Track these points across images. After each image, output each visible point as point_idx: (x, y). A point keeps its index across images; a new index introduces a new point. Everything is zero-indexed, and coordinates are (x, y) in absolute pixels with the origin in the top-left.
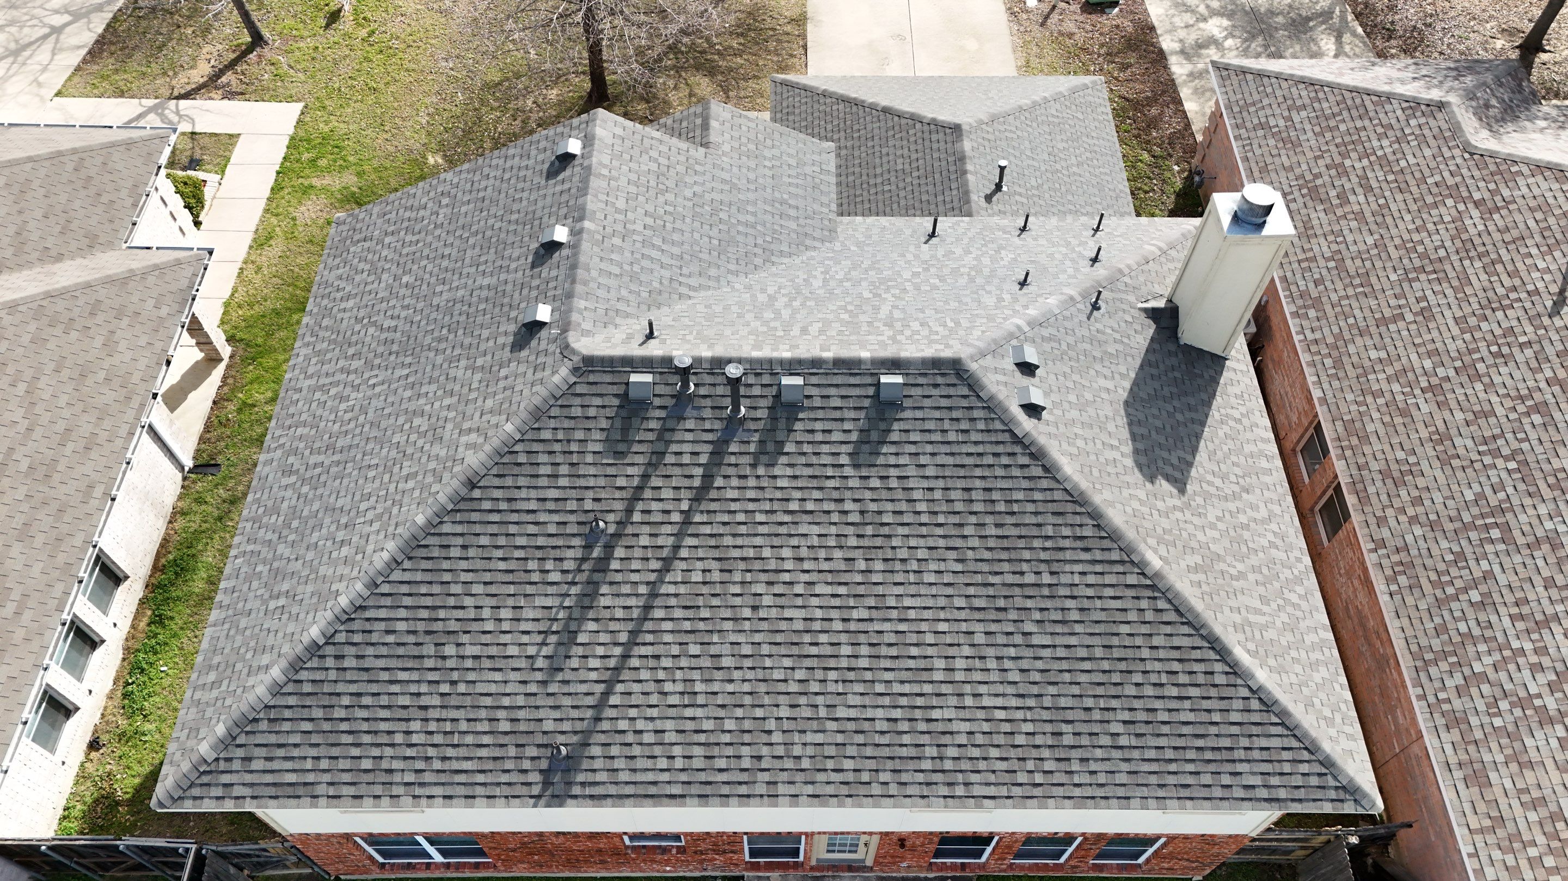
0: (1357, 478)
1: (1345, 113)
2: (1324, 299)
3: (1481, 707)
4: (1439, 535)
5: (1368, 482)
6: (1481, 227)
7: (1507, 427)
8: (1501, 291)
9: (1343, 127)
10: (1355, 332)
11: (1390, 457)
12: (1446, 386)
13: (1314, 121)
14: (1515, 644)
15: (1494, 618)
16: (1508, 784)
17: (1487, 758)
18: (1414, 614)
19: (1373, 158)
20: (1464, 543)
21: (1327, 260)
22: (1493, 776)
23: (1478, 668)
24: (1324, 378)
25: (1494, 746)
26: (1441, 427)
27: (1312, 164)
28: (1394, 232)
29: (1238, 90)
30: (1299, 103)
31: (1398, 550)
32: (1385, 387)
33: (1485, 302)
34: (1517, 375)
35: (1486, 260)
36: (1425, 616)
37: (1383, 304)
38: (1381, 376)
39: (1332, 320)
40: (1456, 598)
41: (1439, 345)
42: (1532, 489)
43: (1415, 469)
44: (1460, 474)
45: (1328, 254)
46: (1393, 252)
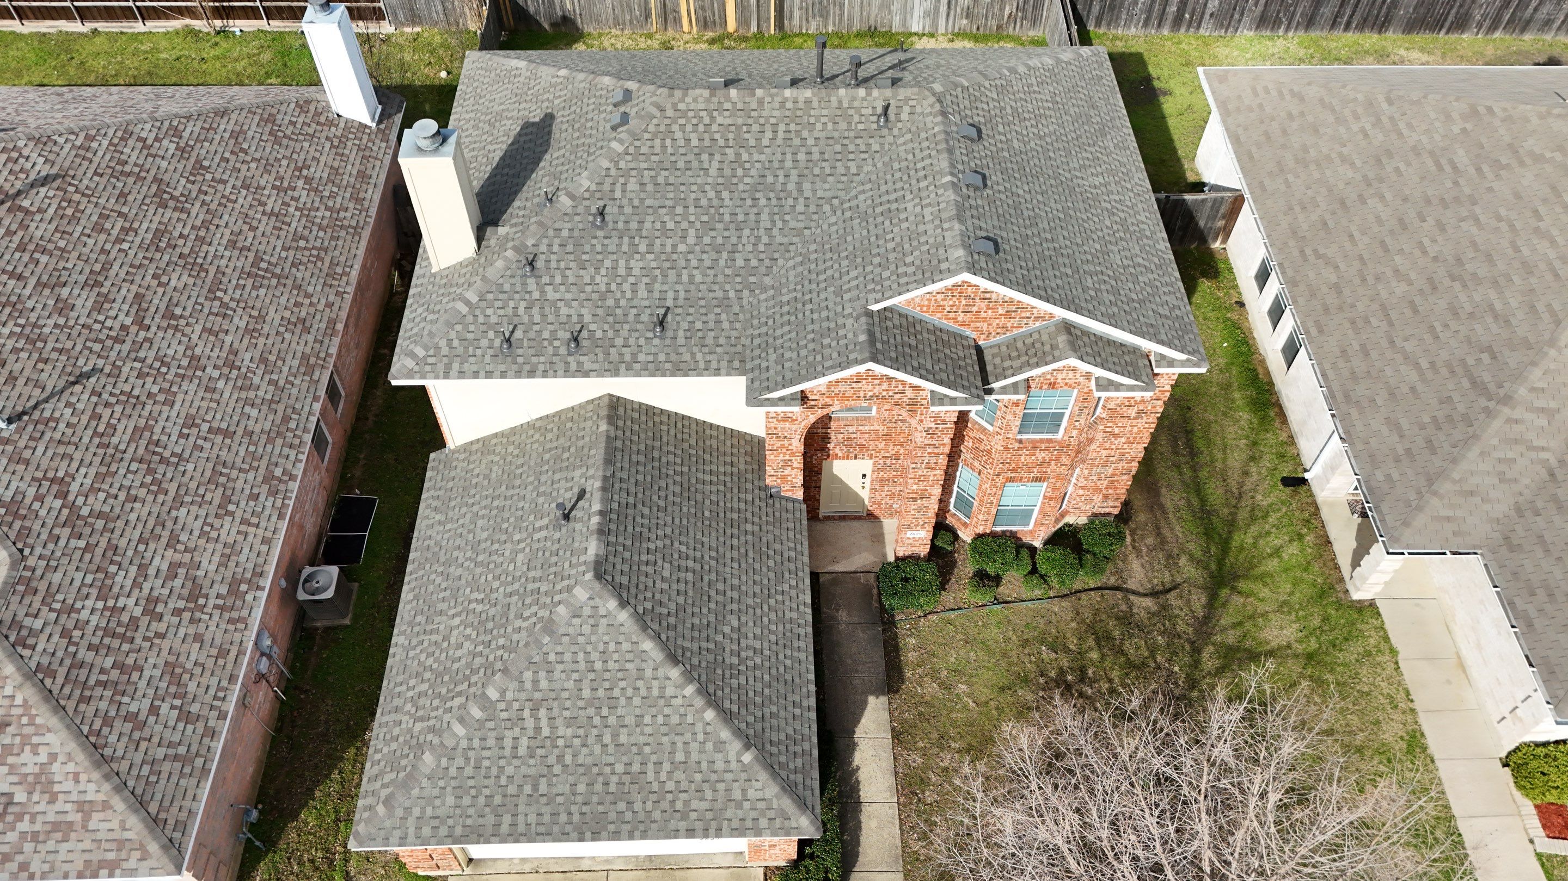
3: (339, 199)
4: (299, 282)
7: (202, 317)
11: (296, 338)
12: (220, 363)
14: (298, 213)
15: (300, 229)
16: (349, 167)
17: (352, 180)
18: (345, 252)
20: (287, 270)
22: (355, 172)
23: (328, 214)
25: (345, 183)
31: (331, 286)
32: (264, 386)
36: (339, 248)
38: (261, 393)
40: (314, 248)
41: (201, 394)
42: (220, 276)
43: (285, 323)
44: (258, 305)
45: (228, 519)
46: (173, 488)
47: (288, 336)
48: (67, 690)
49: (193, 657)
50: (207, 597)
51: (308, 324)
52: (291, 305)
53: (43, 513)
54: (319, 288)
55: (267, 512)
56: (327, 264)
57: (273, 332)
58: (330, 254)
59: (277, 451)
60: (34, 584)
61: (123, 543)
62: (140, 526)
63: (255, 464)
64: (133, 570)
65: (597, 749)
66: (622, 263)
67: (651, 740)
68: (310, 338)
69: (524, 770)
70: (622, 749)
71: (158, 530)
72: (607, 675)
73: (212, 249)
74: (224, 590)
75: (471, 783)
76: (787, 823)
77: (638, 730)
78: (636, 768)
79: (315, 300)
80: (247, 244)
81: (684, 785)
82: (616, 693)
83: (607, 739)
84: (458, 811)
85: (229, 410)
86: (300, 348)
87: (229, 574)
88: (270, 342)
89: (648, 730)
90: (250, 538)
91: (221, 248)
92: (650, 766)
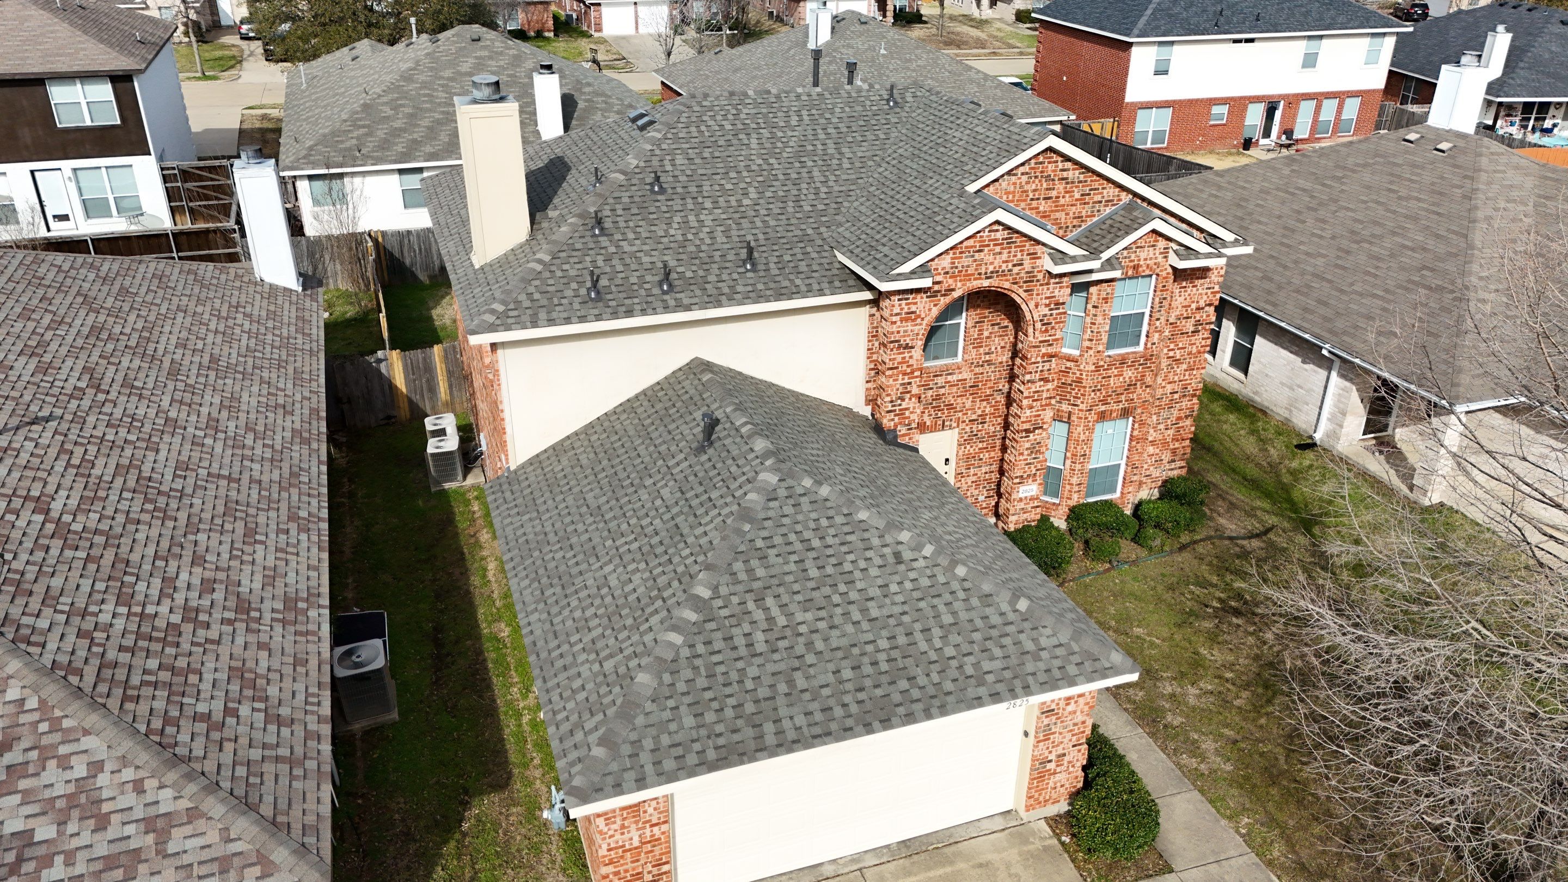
3: (285, 331)
4: (266, 379)
12: (202, 426)
14: (245, 335)
16: (286, 312)
17: (293, 320)
18: (306, 366)
20: (250, 370)
21: (263, 544)
22: (293, 317)
23: (277, 339)
24: (314, 473)
25: (286, 321)
26: (225, 411)
27: (227, 639)
32: (259, 448)
33: (116, 449)
34: (131, 406)
35: (84, 472)
47: (270, 415)
48: (103, 688)
50: (259, 610)
51: (288, 409)
52: (264, 394)
53: (21, 524)
54: (290, 386)
55: (304, 545)
56: (291, 371)
57: (253, 411)
58: (291, 365)
59: (295, 498)
60: (27, 585)
62: (152, 545)
65: (850, 629)
66: (692, 218)
67: (906, 608)
69: (770, 668)
70: (878, 623)
72: (830, 551)
75: (709, 695)
76: (1098, 665)
77: (887, 601)
78: (902, 640)
79: (289, 393)
80: (199, 348)
81: (965, 648)
82: (847, 567)
83: (856, 616)
84: (703, 732)
85: (226, 462)
86: (288, 425)
88: (252, 417)
89: (899, 599)
90: (293, 564)
91: (171, 347)
92: (918, 636)
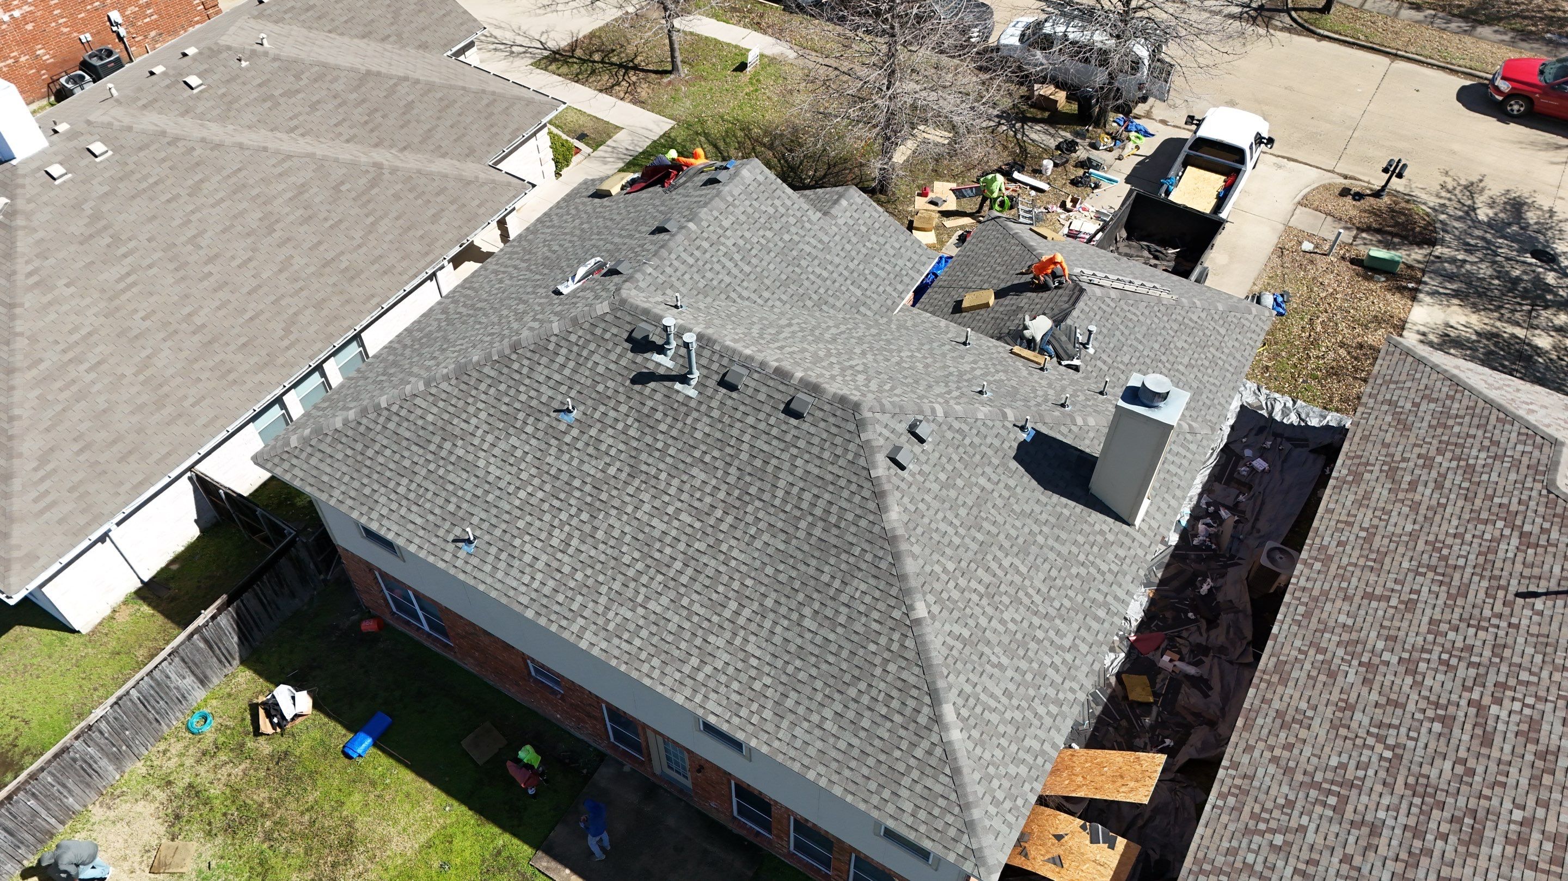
0: (1256, 707)
1: (1467, 419)
2: (1336, 559)
4: (1286, 779)
5: (1262, 714)
6: (1510, 555)
7: (1407, 721)
8: (1487, 613)
9: (1457, 429)
10: (1341, 595)
11: (1293, 703)
13: (1437, 415)
15: (1280, 864)
18: (1220, 830)
19: (1463, 463)
21: (1362, 529)
24: (1288, 620)
26: (1352, 700)
27: (1409, 448)
28: (1435, 529)
29: (1392, 367)
30: (1435, 396)
31: (1245, 777)
32: (1332, 647)
33: (1466, 616)
34: (1448, 686)
35: (1494, 583)
36: (1228, 834)
37: (1381, 581)
38: (1336, 638)
39: (1330, 577)
40: (1262, 834)
41: (1402, 634)
42: (1390, 780)
43: (1306, 721)
44: (1339, 742)
45: (1366, 525)
46: (1421, 545)
47: (1303, 705)
48: (1486, 413)
49: (1389, 435)
50: (1381, 471)
51: (1279, 721)
52: (1299, 746)
53: (1539, 520)
54: (1261, 772)
55: (1329, 532)
56: (1247, 810)
57: (1321, 708)
58: (1241, 826)
59: (1318, 584)
60: (1531, 472)
61: (1460, 503)
62: (1447, 516)
63: (1341, 571)
64: (1448, 484)
68: (1276, 704)
71: (1430, 514)
73: (1402, 819)
74: (1367, 476)
79: (1267, 755)
80: (1355, 832)
85: (1369, 619)
86: (1289, 691)
87: (1363, 486)
88: (1325, 696)
90: (1345, 512)
91: (1390, 822)
